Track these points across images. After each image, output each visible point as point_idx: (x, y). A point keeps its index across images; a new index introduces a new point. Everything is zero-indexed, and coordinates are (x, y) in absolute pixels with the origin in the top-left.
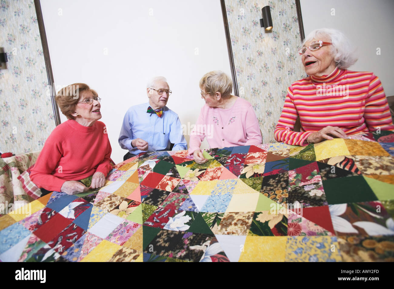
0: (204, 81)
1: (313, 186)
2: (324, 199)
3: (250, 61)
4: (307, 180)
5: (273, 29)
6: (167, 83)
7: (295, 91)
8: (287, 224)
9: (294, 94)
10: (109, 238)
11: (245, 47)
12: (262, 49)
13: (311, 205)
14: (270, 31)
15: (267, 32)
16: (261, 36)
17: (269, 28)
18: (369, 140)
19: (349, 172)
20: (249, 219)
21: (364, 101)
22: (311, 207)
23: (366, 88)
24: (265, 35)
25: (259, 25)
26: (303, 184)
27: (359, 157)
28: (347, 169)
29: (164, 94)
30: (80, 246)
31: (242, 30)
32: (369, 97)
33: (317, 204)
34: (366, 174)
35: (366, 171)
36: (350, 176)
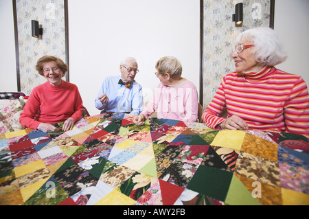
0: (158, 64)
1: (190, 167)
2: (188, 181)
3: (218, 50)
4: (192, 160)
5: (244, 24)
6: (136, 63)
7: (227, 81)
8: (146, 191)
9: (226, 84)
10: (44, 159)
11: (215, 38)
12: (230, 41)
13: (175, 182)
14: (240, 25)
15: (237, 26)
16: (231, 29)
17: (239, 23)
18: (271, 140)
19: (226, 166)
20: (129, 175)
21: (283, 103)
22: (174, 184)
23: (289, 91)
24: (235, 29)
25: (231, 19)
26: (186, 161)
27: (245, 155)
28: (226, 162)
29: (132, 72)
30: (25, 159)
31: (215, 23)
32: (290, 100)
33: (179, 183)
34: (238, 173)
35: (239, 169)
36: (224, 169)
